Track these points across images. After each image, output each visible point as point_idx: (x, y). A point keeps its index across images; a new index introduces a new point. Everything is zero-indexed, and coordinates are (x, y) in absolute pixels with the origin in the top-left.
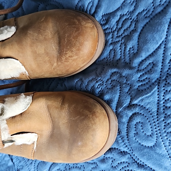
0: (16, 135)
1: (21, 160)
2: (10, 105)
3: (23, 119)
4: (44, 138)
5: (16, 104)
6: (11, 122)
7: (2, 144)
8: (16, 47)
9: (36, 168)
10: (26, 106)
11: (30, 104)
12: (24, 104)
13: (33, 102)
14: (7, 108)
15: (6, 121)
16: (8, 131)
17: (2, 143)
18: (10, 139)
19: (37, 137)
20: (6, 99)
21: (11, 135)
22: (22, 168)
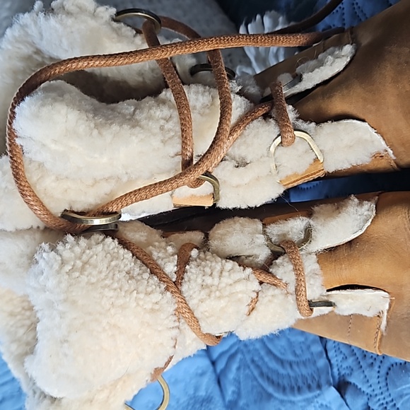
0: (338, 291)
1: (346, 354)
2: (325, 220)
3: (354, 255)
4: (406, 305)
5: (338, 219)
6: (327, 260)
7: (308, 308)
8: (358, 90)
9: (384, 378)
10: (362, 224)
11: (370, 220)
12: (357, 220)
13: (379, 215)
14: (319, 227)
15: (315, 257)
16: (321, 278)
17: (307, 304)
18: (325, 298)
19: (389, 301)
20: (316, 209)
21: (328, 291)
22: (351, 374)
